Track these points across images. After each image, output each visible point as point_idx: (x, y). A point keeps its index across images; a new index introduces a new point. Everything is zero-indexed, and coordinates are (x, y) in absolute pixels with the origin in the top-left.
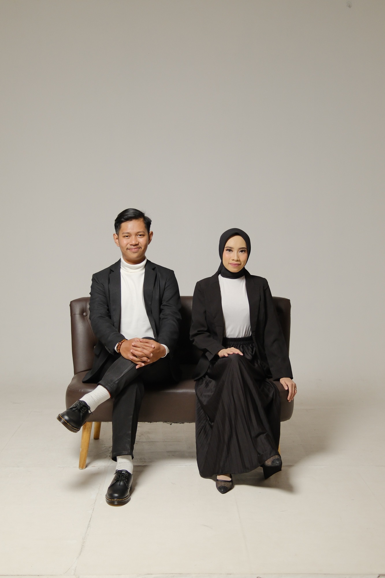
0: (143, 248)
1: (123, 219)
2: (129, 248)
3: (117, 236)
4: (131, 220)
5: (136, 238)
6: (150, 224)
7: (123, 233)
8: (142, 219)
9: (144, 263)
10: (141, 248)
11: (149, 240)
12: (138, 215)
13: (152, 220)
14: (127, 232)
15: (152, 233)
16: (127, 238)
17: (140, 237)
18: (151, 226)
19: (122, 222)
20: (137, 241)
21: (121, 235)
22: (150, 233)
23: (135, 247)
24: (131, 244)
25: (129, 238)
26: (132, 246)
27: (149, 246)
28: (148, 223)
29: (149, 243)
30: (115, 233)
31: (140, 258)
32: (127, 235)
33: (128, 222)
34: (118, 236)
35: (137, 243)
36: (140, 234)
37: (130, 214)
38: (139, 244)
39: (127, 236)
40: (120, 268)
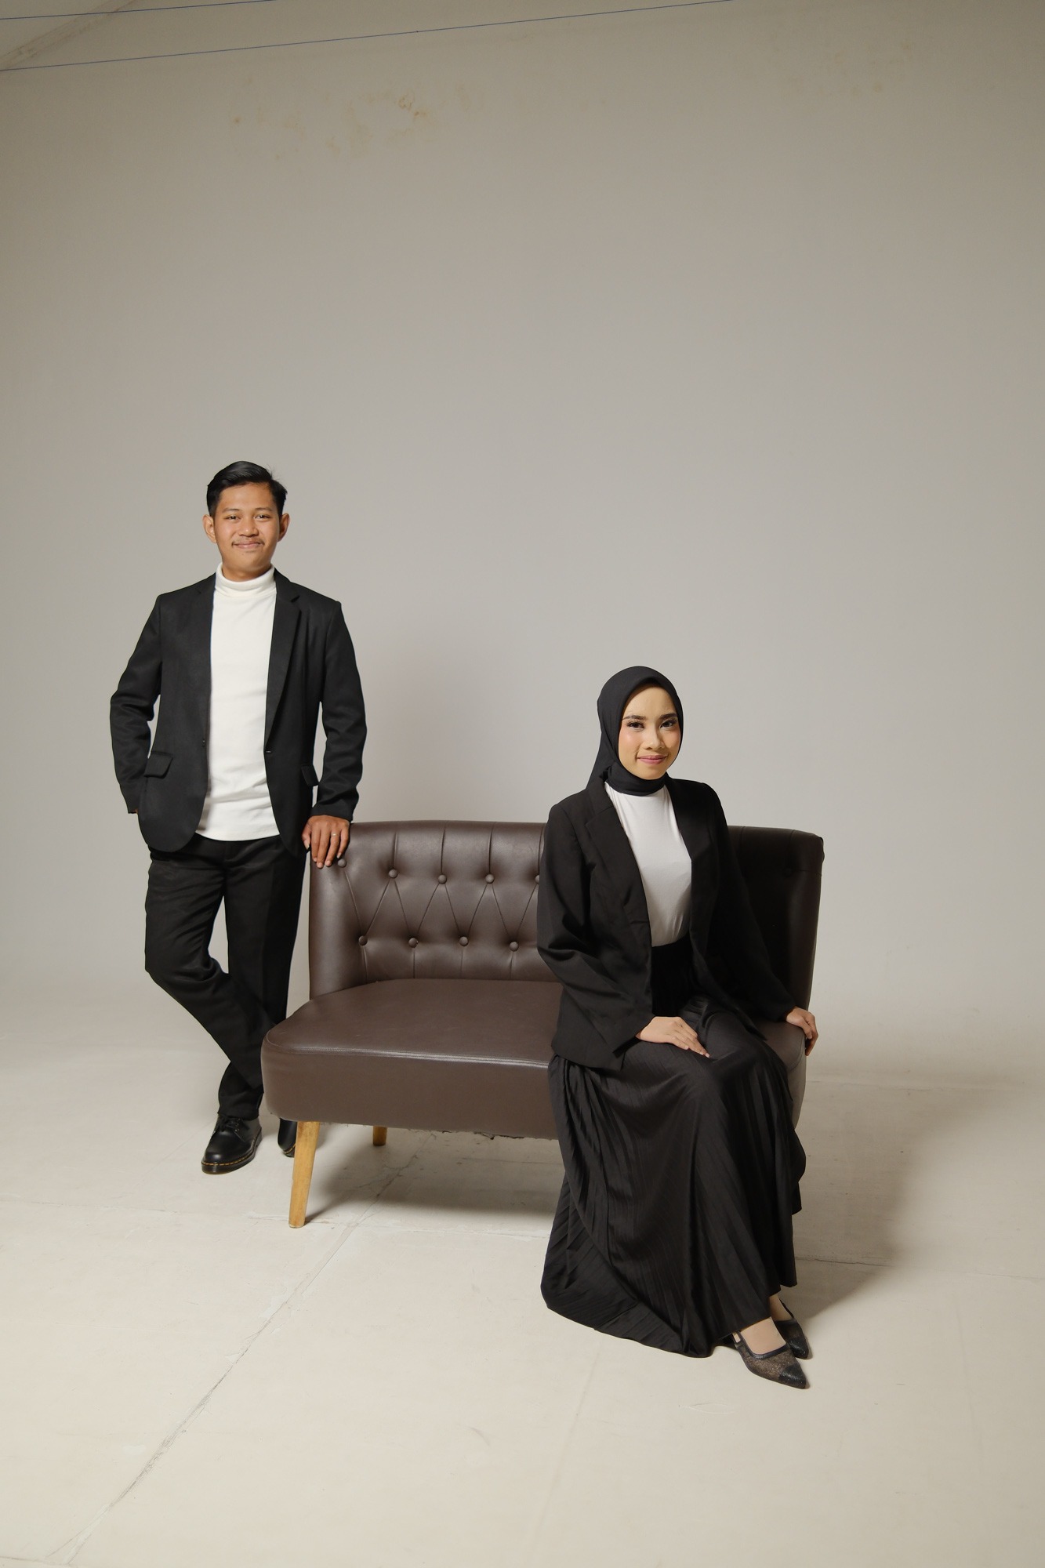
0: (267, 544)
1: (224, 482)
2: (237, 543)
3: (212, 519)
4: (244, 484)
5: (252, 521)
6: (284, 498)
7: (225, 510)
8: (267, 484)
9: (269, 574)
10: (264, 544)
11: (282, 530)
12: (257, 475)
13: (287, 490)
14: (234, 508)
15: (288, 516)
16: (233, 520)
17: (261, 519)
18: (286, 503)
19: (223, 487)
20: (253, 528)
21: (220, 516)
22: (283, 517)
23: (250, 539)
24: (242, 533)
25: (236, 522)
26: (245, 537)
27: (279, 544)
28: (279, 495)
29: (281, 538)
30: (208, 513)
31: (262, 567)
32: (232, 513)
33: (236, 486)
34: (214, 519)
35: (255, 532)
36: (262, 513)
37: (240, 471)
38: (260, 534)
39: (234, 518)
40: (214, 589)
